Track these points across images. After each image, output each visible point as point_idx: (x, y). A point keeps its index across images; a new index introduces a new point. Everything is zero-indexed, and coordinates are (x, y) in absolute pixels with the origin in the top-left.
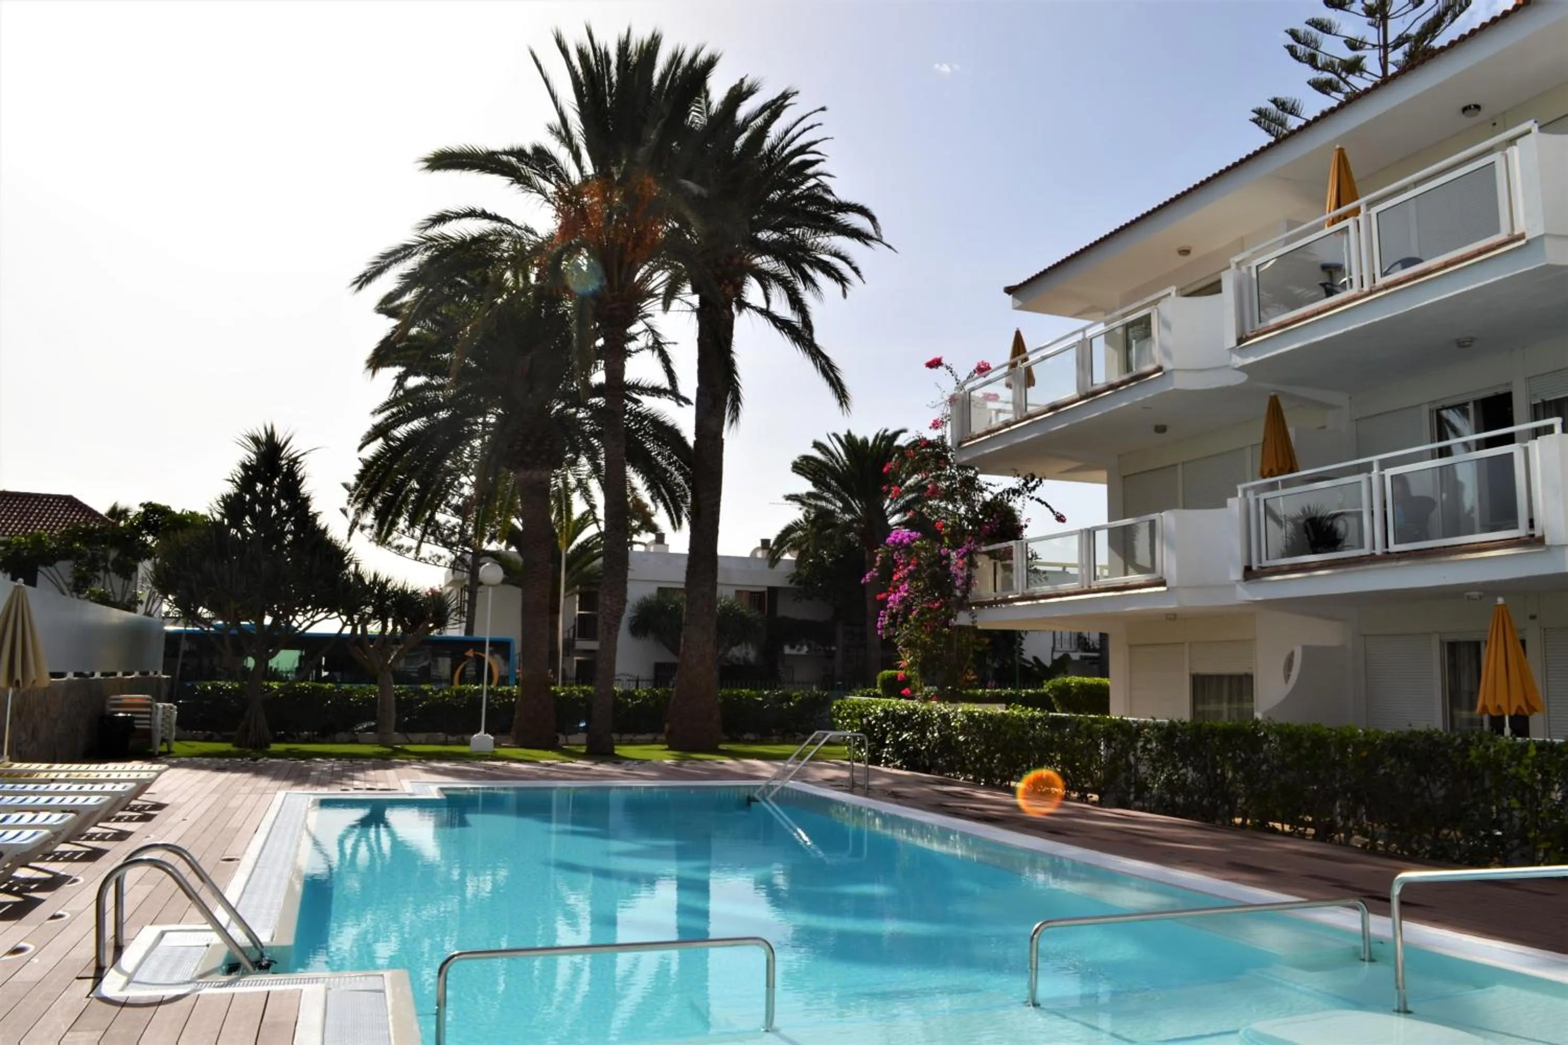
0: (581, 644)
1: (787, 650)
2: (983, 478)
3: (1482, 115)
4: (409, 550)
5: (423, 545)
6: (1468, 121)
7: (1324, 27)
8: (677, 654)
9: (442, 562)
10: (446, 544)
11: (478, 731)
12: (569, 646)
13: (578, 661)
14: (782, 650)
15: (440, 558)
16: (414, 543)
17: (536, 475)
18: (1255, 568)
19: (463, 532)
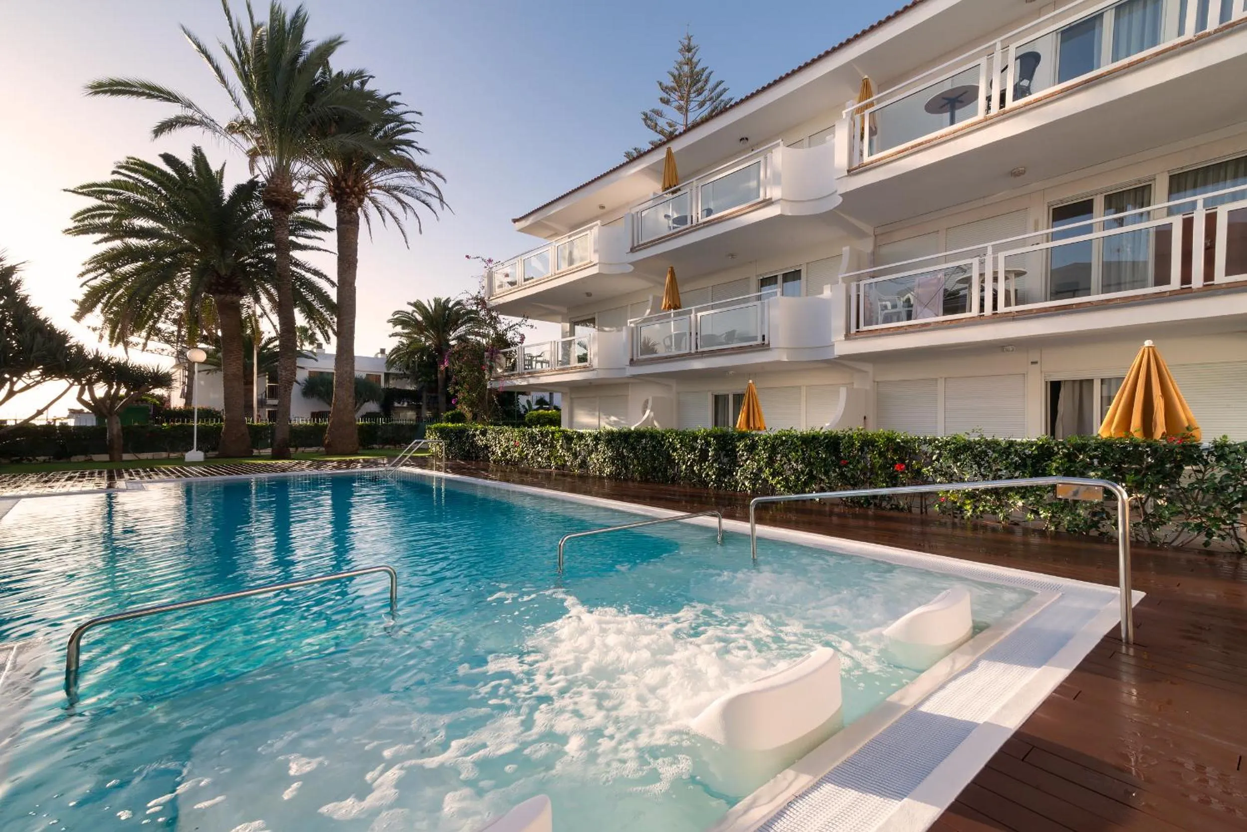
0: (270, 402)
1: (396, 404)
2: (501, 317)
3: (748, 144)
4: (137, 344)
5: (149, 342)
6: (742, 145)
7: (659, 114)
8: (330, 404)
9: (165, 353)
10: (167, 341)
11: (191, 449)
12: (261, 403)
13: (269, 412)
14: (393, 404)
15: (163, 350)
16: (142, 341)
17: (228, 298)
18: (635, 359)
19: (179, 336)
